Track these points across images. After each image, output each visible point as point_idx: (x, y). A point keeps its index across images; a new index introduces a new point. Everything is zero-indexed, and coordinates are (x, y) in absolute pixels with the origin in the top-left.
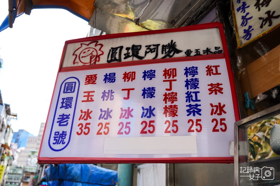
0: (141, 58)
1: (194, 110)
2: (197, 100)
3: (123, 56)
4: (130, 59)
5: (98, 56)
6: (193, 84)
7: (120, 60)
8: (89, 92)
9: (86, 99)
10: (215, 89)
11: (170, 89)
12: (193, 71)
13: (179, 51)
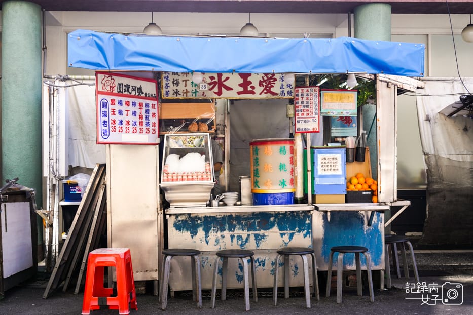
0: (130, 93)
1: (148, 124)
2: (149, 120)
3: (124, 91)
4: (126, 93)
5: (113, 87)
6: (147, 112)
7: (122, 92)
8: (113, 110)
9: (112, 113)
10: (154, 116)
11: (141, 113)
12: (147, 105)
13: (143, 93)
